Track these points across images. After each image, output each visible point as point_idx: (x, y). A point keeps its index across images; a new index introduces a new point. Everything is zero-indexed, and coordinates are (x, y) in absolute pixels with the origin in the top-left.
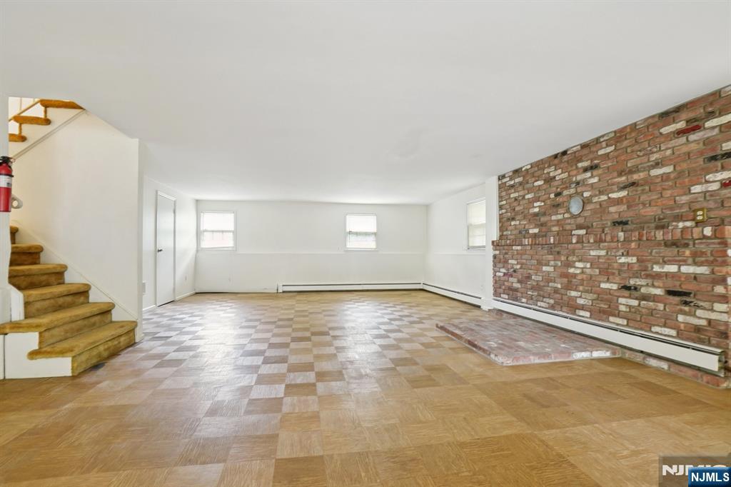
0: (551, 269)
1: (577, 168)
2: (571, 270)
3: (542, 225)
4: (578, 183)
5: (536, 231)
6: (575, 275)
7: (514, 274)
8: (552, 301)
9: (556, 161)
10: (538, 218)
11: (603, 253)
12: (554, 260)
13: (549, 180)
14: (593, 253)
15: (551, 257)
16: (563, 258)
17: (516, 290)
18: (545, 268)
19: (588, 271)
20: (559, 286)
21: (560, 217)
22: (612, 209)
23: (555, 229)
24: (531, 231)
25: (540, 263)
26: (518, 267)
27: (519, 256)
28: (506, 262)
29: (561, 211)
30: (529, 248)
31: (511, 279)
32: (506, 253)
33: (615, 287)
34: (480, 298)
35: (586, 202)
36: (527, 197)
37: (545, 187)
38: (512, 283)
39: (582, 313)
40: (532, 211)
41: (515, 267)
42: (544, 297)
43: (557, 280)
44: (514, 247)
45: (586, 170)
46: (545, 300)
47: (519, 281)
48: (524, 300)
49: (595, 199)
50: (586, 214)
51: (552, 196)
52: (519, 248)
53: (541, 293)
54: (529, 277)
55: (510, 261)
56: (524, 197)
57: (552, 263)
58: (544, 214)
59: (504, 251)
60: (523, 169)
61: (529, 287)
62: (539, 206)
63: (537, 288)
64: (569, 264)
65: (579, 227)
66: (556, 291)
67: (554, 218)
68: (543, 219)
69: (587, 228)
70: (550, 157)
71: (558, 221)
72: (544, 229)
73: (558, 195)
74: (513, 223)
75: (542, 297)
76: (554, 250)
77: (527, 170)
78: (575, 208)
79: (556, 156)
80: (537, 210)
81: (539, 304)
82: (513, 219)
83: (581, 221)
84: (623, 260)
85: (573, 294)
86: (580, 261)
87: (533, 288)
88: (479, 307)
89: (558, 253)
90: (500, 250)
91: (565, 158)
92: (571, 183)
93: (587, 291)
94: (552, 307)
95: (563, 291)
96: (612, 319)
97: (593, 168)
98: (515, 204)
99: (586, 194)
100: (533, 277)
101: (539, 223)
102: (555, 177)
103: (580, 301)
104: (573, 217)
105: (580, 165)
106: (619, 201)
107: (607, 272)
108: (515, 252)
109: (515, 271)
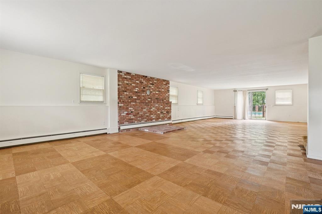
0: (146, 110)
1: (149, 82)
2: (151, 110)
3: (138, 96)
4: (149, 87)
5: (136, 98)
6: (152, 111)
7: (131, 113)
8: (146, 119)
9: (144, 78)
10: (137, 93)
11: (158, 105)
12: (147, 107)
13: (141, 83)
14: (156, 105)
15: (146, 106)
16: (149, 107)
17: (132, 119)
18: (144, 110)
19: (155, 110)
20: (148, 115)
21: (144, 95)
22: (156, 95)
23: (143, 98)
24: (134, 97)
25: (142, 109)
26: (134, 110)
27: (134, 107)
28: (127, 109)
29: (145, 93)
30: (138, 103)
31: (130, 115)
32: (127, 105)
33: (160, 112)
34: (106, 129)
35: (151, 92)
36: (132, 85)
37: (140, 84)
38: (131, 117)
39: (153, 120)
40: (134, 90)
41: (132, 110)
42: (143, 119)
43: (148, 113)
44: (131, 103)
45: (151, 84)
46: (144, 120)
47: (134, 116)
48: (136, 122)
49: (153, 92)
50: (151, 95)
51: (142, 88)
52: (134, 103)
53: (143, 118)
54: (138, 113)
55: (129, 108)
56: (131, 84)
57: (146, 108)
58: (139, 93)
59: (126, 104)
60: (132, 74)
61: (138, 117)
62: (137, 90)
63: (141, 116)
64: (151, 108)
65: (149, 98)
66: (147, 116)
67: (142, 94)
68: (139, 94)
69: (151, 99)
70: (142, 75)
71: (144, 96)
72: (139, 97)
73: (144, 88)
74: (125, 93)
75: (142, 119)
76: (147, 104)
77: (133, 75)
78: (148, 93)
79: (144, 76)
80: (136, 91)
81: (142, 121)
82: (126, 91)
83: (149, 97)
84: (161, 107)
85: (152, 116)
86: (153, 107)
87: (140, 117)
88: (106, 133)
89: (148, 105)
90: (124, 104)
91: (146, 78)
92: (148, 86)
93: (155, 115)
94: (146, 121)
95: (149, 116)
96: (159, 120)
97: (153, 84)
98: (127, 85)
99: (151, 90)
100: (140, 113)
101: (137, 95)
102: (143, 82)
103: (153, 117)
104: (148, 95)
105: (150, 82)
106: (157, 94)
107: (158, 109)
108: (132, 105)
109: (132, 112)
